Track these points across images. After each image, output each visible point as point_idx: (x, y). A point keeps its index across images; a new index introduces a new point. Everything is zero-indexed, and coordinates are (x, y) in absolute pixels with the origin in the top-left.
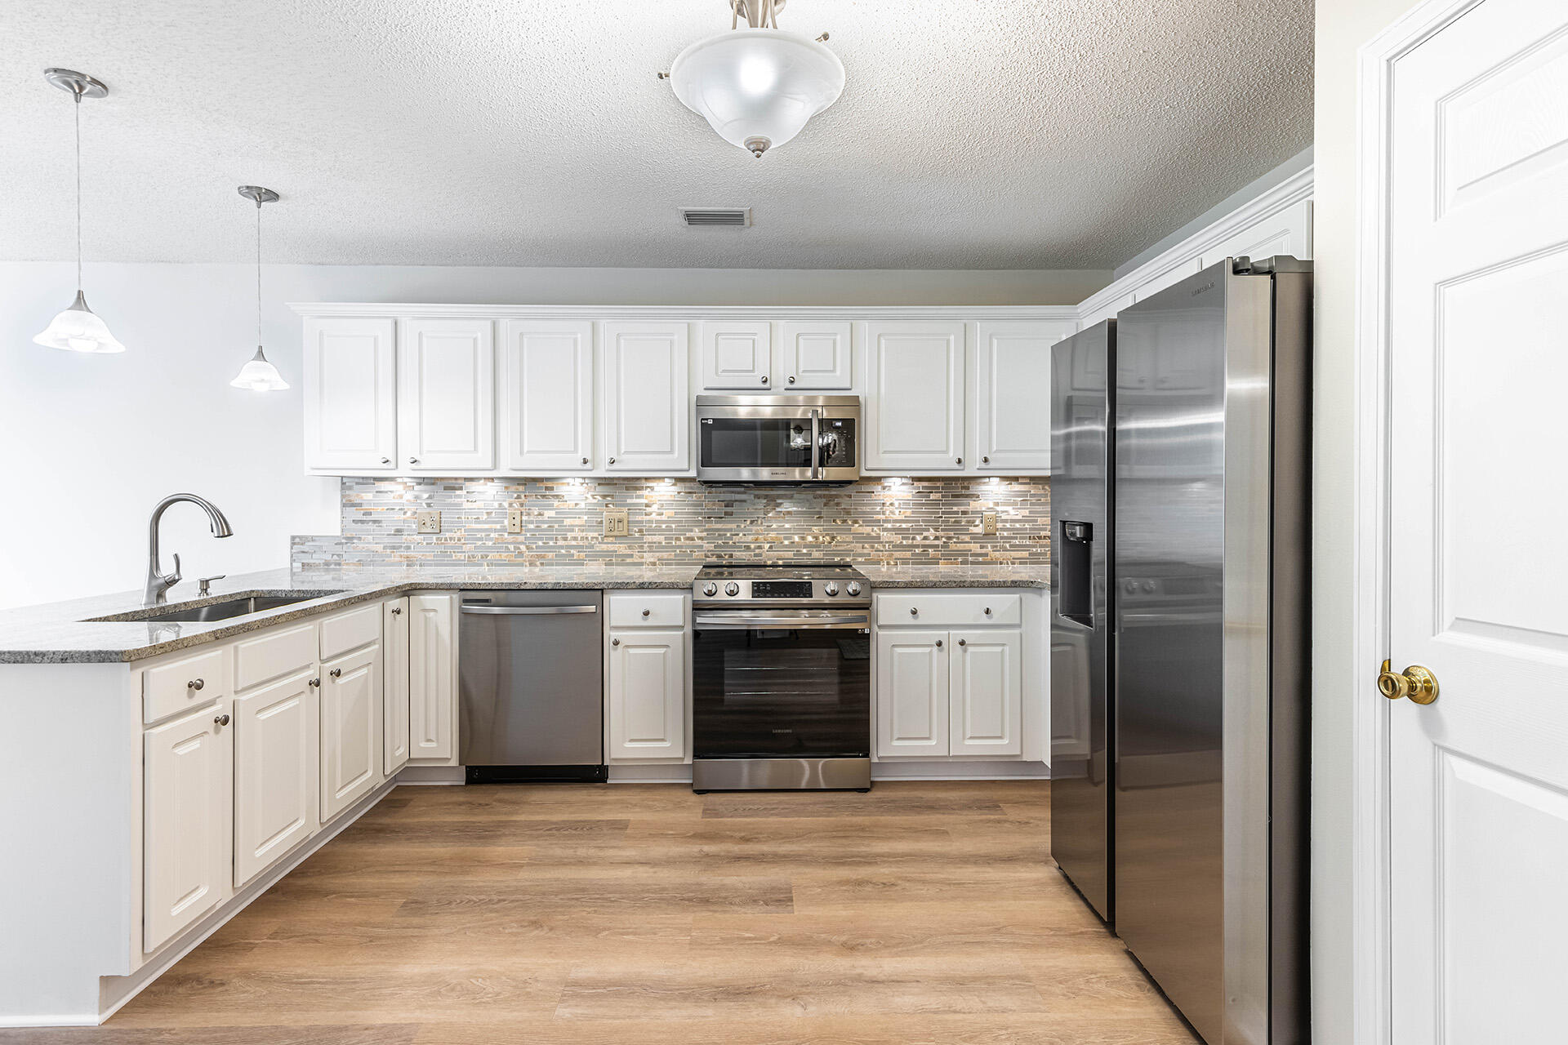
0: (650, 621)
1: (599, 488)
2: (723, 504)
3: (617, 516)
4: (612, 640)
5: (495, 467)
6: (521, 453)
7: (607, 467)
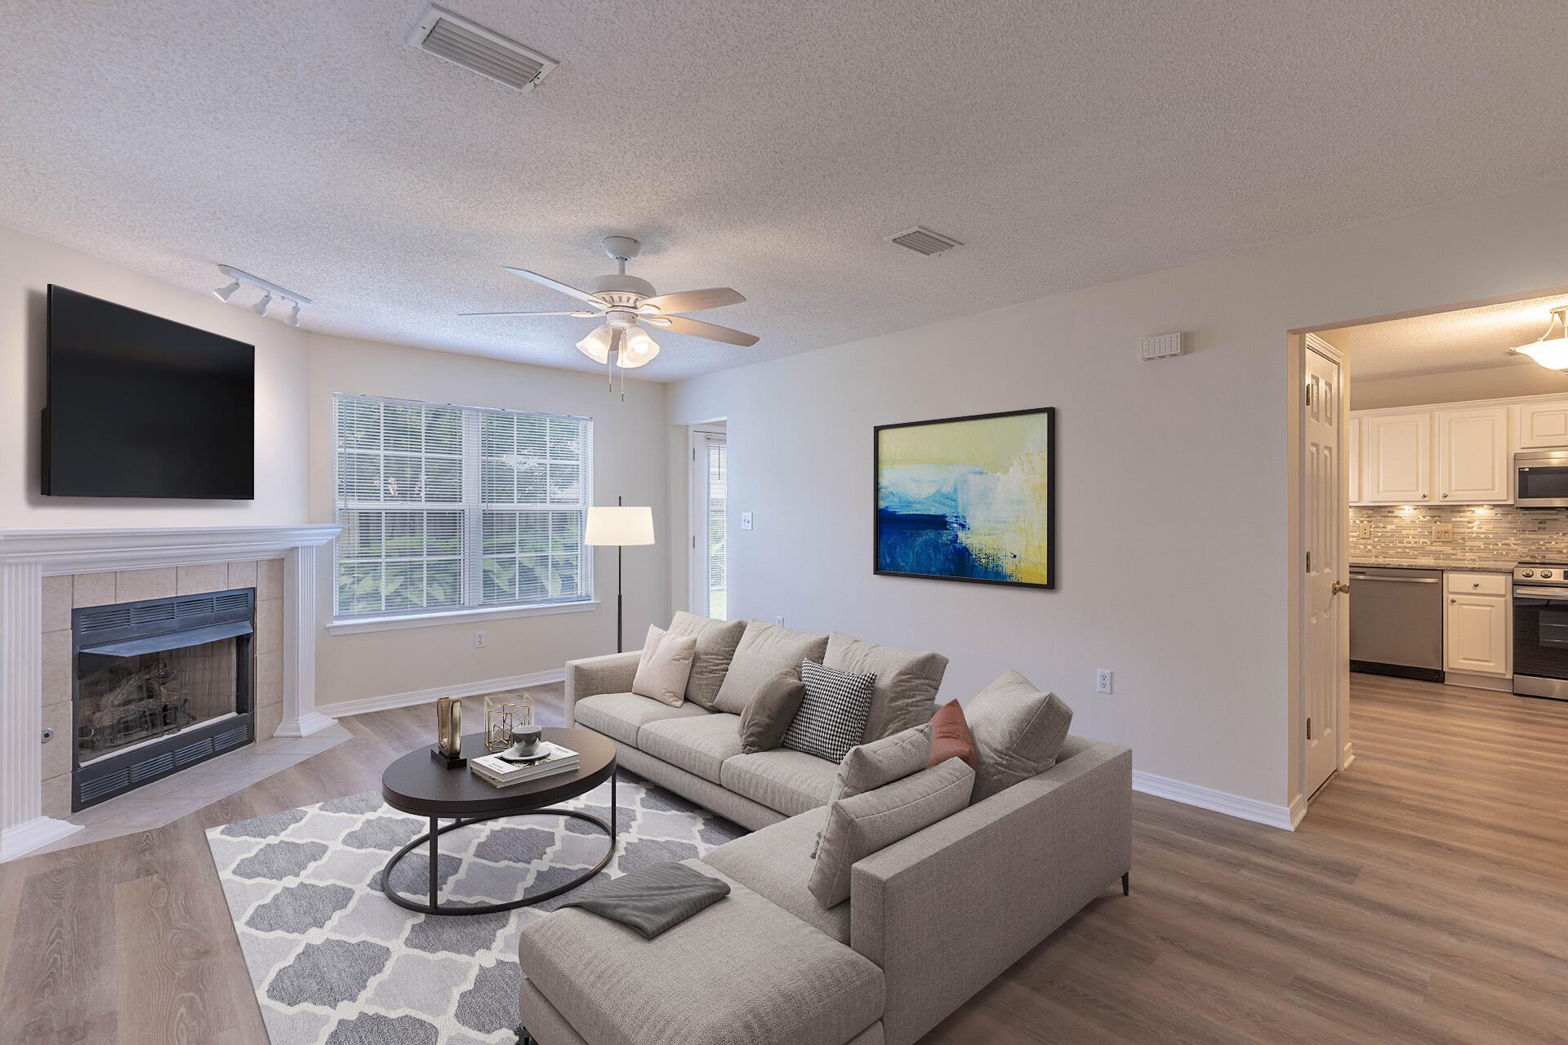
0: (1479, 590)
1: (1429, 512)
2: (1537, 522)
3: (1444, 529)
4: (1450, 599)
5: (1360, 499)
6: (1378, 492)
7: (1441, 499)
